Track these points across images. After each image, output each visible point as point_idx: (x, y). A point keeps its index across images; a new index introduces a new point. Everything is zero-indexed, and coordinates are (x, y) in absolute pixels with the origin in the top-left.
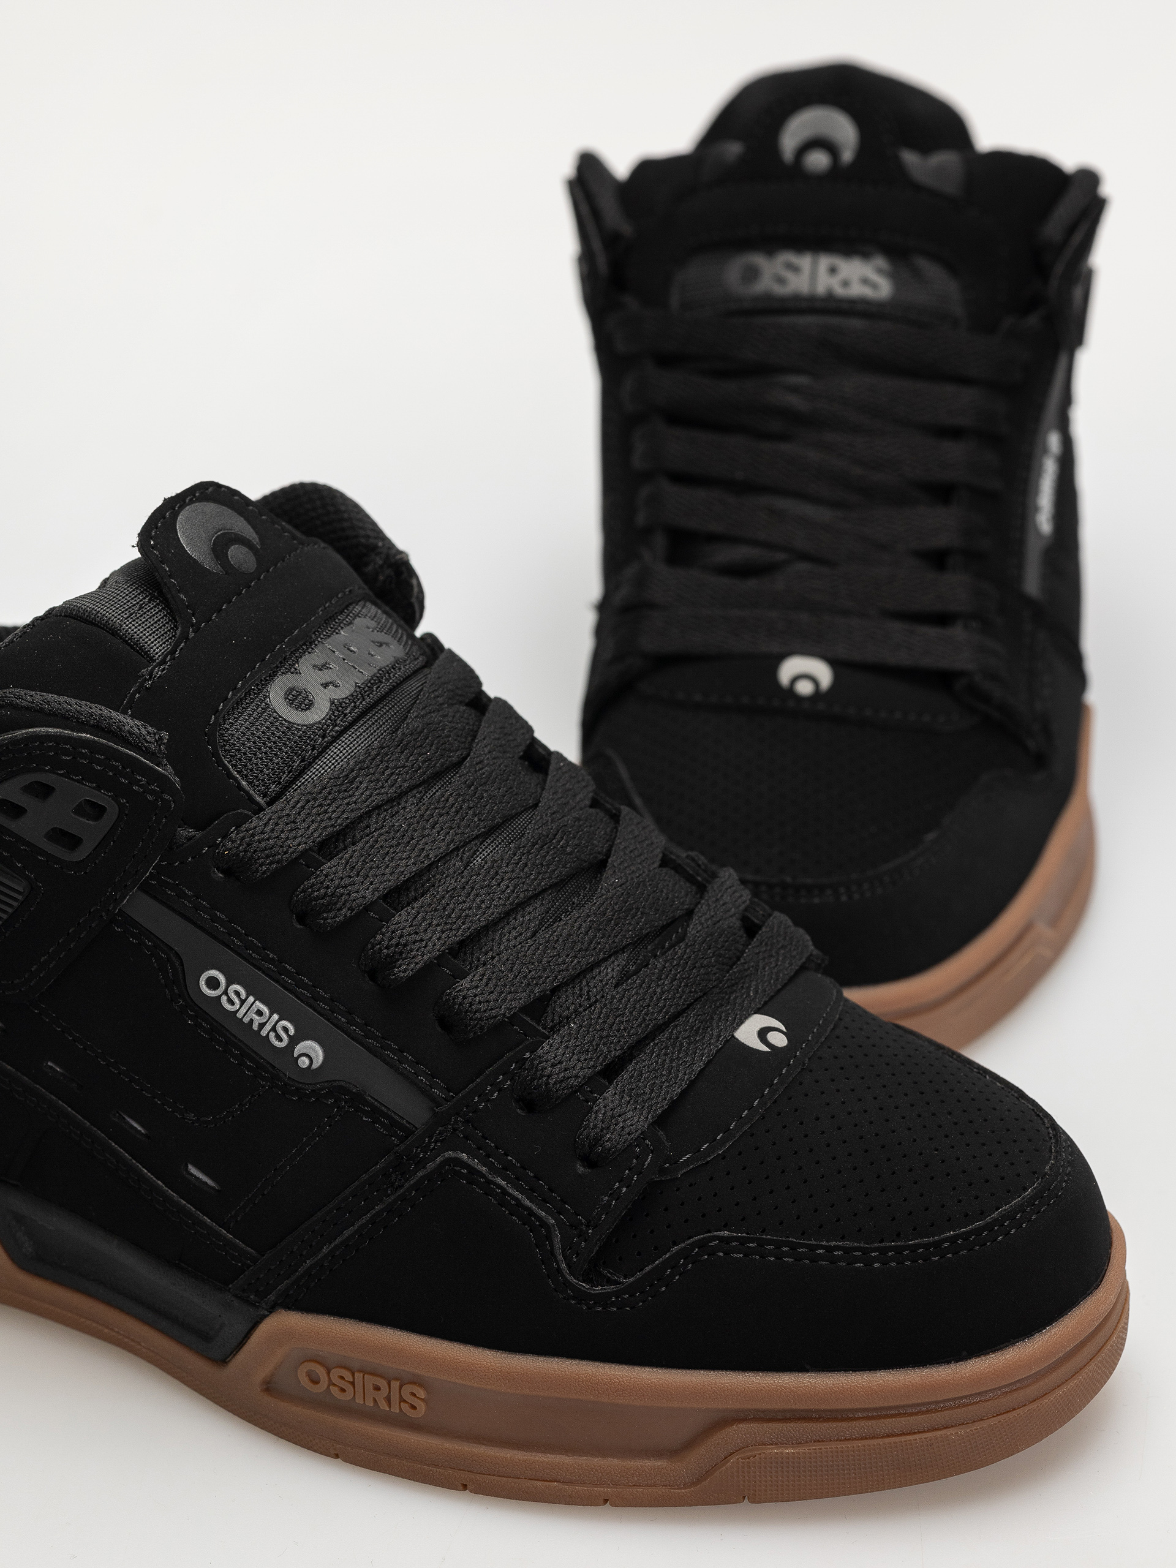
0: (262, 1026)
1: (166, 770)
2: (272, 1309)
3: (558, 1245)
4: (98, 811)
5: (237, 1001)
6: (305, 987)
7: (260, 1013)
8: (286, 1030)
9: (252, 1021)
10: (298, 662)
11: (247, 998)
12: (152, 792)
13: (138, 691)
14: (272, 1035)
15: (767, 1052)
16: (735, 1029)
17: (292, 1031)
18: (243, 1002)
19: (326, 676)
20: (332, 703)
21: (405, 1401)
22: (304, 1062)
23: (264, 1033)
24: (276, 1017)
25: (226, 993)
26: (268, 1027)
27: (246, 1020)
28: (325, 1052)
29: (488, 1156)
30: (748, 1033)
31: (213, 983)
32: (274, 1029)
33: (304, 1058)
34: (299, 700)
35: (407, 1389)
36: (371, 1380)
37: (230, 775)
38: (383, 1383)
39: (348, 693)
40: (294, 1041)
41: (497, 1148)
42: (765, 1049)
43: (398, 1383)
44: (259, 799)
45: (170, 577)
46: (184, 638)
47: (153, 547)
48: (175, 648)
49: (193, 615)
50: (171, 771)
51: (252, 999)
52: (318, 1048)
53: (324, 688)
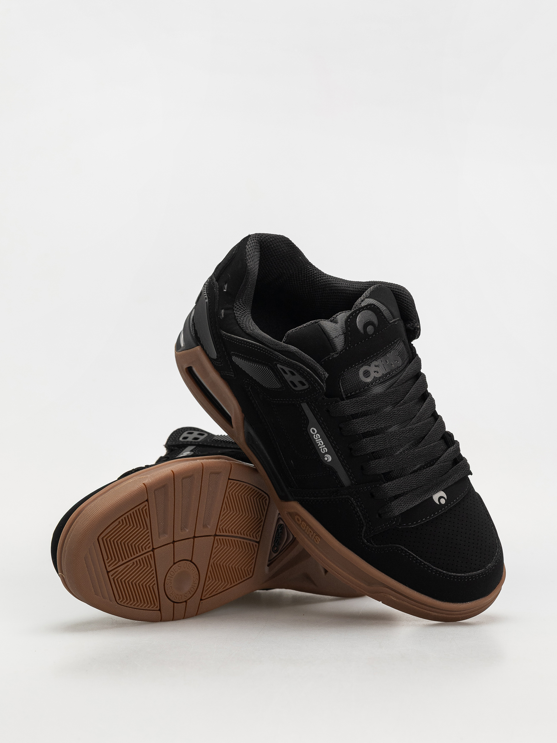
0: (320, 446)
1: (324, 385)
2: (295, 500)
3: (364, 530)
4: (303, 384)
5: (317, 438)
6: (334, 444)
7: (321, 443)
8: (325, 450)
9: (318, 444)
10: (371, 363)
11: (320, 438)
12: (318, 388)
13: (327, 359)
14: (322, 449)
15: (438, 504)
16: (434, 494)
17: (326, 451)
18: (318, 439)
19: (377, 369)
20: (374, 377)
21: (315, 538)
22: (326, 459)
23: (320, 447)
24: (324, 446)
25: (316, 434)
26: (321, 447)
27: (317, 443)
28: (332, 459)
29: (358, 501)
30: (436, 497)
31: (313, 431)
32: (323, 448)
33: (327, 458)
34: (367, 374)
35: (317, 537)
36: (310, 530)
37: (340, 387)
38: (312, 532)
39: (379, 376)
40: (326, 453)
41: (361, 501)
42: (438, 503)
43: (315, 534)
44: (344, 396)
45: (349, 331)
46: (345, 349)
47: (349, 322)
48: (342, 351)
49: (350, 343)
50: (325, 385)
51: (321, 439)
52: (331, 458)
53: (375, 372)
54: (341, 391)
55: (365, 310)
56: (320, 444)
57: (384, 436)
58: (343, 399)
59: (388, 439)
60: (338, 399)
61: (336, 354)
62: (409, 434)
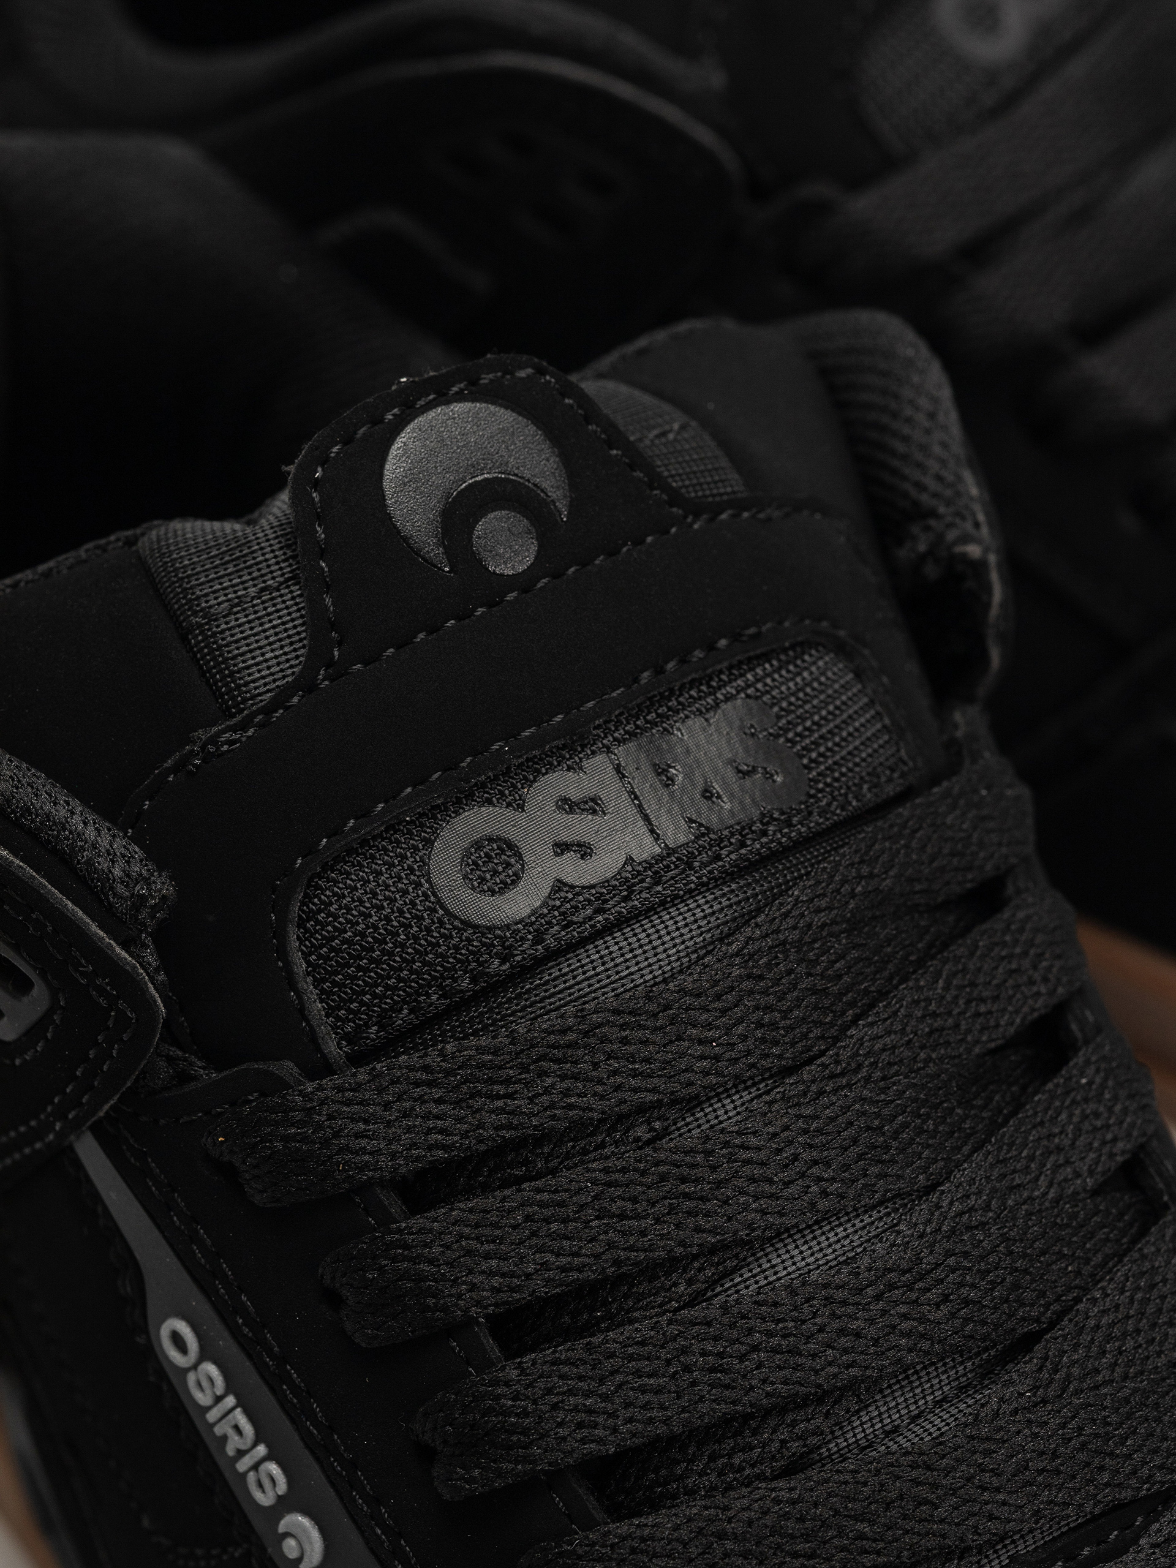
0: (237, 1453)
5: (208, 1394)
7: (239, 1431)
8: (274, 1481)
9: (223, 1437)
10: (528, 781)
11: (225, 1396)
14: (250, 1477)
17: (285, 1487)
18: (217, 1400)
19: (574, 826)
20: (556, 887)
22: (291, 1549)
23: (239, 1466)
24: (264, 1450)
25: (194, 1370)
26: (246, 1461)
27: (215, 1431)
28: (324, 1549)
31: (179, 1343)
32: (256, 1468)
33: (292, 1540)
34: (494, 864)
39: (599, 877)
40: (282, 1505)
44: (333, 1047)
45: (322, 554)
46: (305, 683)
47: (316, 484)
48: (281, 697)
49: (340, 644)
50: (152, 959)
51: (230, 1401)
52: (315, 1535)
53: (561, 848)
54: (302, 1011)
55: (460, 397)
56: (234, 1444)
57: (674, 1329)
58: (320, 1068)
59: (704, 1354)
60: (288, 1068)
61: (234, 729)
62: (884, 1312)
